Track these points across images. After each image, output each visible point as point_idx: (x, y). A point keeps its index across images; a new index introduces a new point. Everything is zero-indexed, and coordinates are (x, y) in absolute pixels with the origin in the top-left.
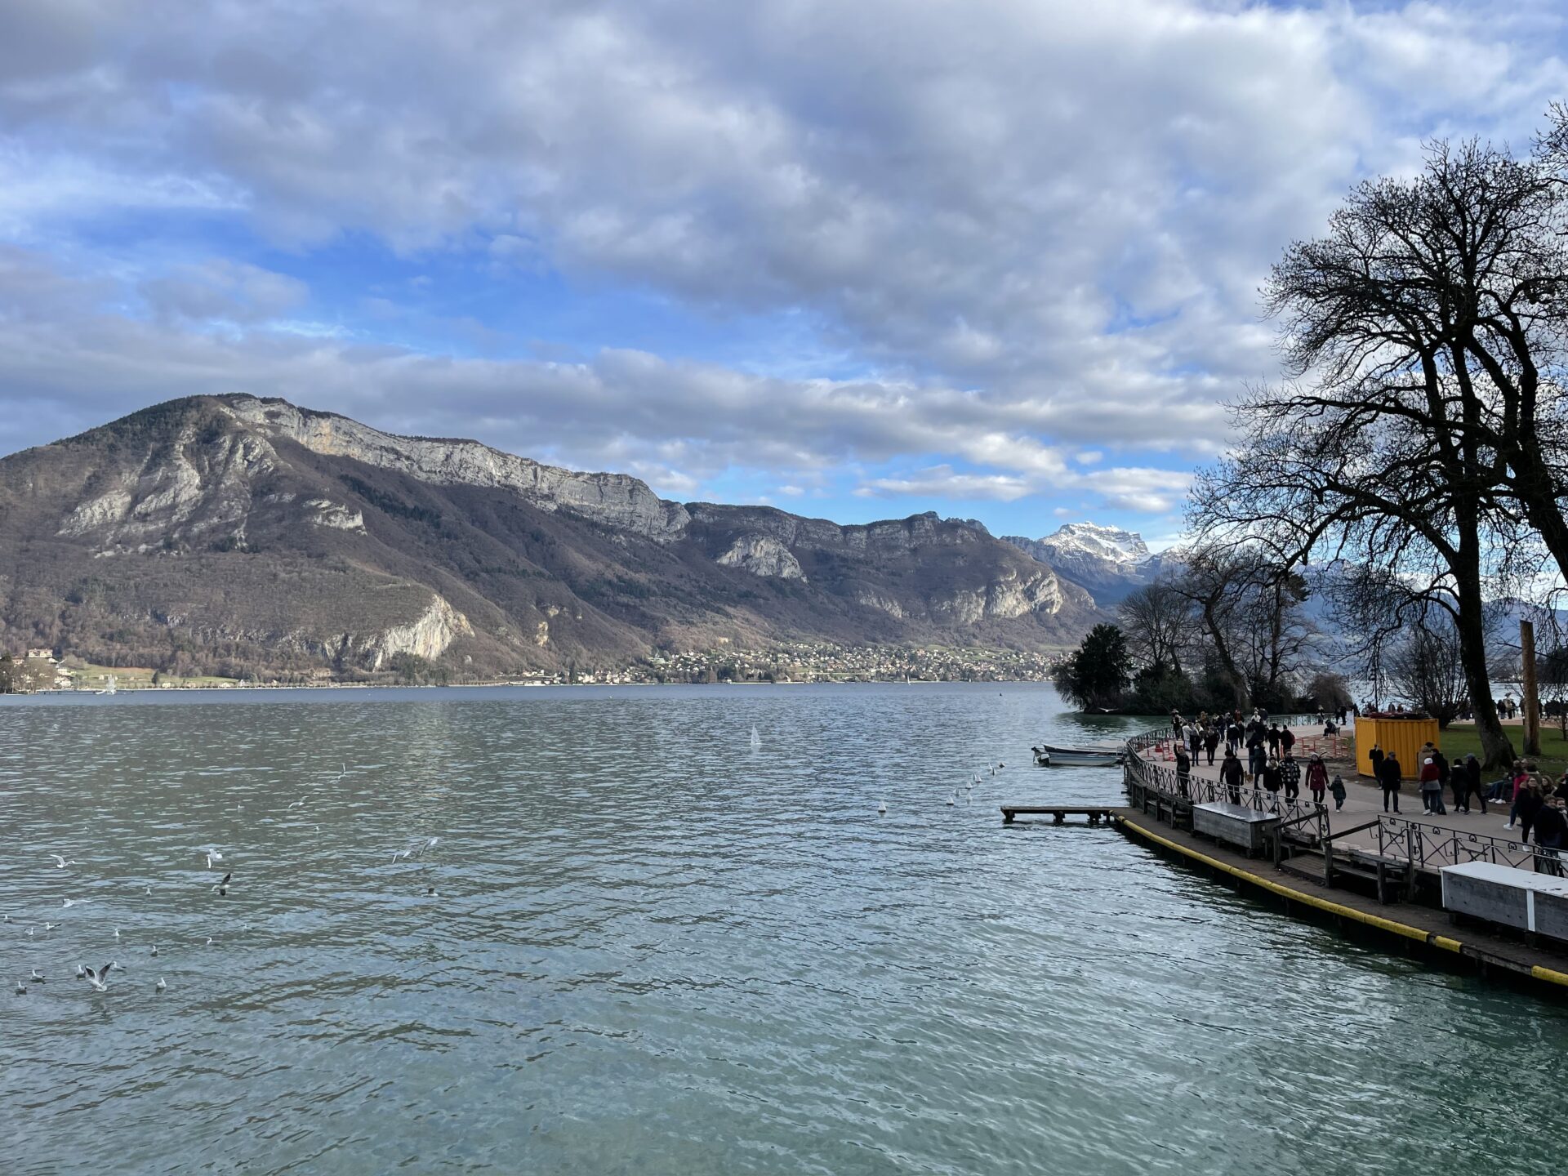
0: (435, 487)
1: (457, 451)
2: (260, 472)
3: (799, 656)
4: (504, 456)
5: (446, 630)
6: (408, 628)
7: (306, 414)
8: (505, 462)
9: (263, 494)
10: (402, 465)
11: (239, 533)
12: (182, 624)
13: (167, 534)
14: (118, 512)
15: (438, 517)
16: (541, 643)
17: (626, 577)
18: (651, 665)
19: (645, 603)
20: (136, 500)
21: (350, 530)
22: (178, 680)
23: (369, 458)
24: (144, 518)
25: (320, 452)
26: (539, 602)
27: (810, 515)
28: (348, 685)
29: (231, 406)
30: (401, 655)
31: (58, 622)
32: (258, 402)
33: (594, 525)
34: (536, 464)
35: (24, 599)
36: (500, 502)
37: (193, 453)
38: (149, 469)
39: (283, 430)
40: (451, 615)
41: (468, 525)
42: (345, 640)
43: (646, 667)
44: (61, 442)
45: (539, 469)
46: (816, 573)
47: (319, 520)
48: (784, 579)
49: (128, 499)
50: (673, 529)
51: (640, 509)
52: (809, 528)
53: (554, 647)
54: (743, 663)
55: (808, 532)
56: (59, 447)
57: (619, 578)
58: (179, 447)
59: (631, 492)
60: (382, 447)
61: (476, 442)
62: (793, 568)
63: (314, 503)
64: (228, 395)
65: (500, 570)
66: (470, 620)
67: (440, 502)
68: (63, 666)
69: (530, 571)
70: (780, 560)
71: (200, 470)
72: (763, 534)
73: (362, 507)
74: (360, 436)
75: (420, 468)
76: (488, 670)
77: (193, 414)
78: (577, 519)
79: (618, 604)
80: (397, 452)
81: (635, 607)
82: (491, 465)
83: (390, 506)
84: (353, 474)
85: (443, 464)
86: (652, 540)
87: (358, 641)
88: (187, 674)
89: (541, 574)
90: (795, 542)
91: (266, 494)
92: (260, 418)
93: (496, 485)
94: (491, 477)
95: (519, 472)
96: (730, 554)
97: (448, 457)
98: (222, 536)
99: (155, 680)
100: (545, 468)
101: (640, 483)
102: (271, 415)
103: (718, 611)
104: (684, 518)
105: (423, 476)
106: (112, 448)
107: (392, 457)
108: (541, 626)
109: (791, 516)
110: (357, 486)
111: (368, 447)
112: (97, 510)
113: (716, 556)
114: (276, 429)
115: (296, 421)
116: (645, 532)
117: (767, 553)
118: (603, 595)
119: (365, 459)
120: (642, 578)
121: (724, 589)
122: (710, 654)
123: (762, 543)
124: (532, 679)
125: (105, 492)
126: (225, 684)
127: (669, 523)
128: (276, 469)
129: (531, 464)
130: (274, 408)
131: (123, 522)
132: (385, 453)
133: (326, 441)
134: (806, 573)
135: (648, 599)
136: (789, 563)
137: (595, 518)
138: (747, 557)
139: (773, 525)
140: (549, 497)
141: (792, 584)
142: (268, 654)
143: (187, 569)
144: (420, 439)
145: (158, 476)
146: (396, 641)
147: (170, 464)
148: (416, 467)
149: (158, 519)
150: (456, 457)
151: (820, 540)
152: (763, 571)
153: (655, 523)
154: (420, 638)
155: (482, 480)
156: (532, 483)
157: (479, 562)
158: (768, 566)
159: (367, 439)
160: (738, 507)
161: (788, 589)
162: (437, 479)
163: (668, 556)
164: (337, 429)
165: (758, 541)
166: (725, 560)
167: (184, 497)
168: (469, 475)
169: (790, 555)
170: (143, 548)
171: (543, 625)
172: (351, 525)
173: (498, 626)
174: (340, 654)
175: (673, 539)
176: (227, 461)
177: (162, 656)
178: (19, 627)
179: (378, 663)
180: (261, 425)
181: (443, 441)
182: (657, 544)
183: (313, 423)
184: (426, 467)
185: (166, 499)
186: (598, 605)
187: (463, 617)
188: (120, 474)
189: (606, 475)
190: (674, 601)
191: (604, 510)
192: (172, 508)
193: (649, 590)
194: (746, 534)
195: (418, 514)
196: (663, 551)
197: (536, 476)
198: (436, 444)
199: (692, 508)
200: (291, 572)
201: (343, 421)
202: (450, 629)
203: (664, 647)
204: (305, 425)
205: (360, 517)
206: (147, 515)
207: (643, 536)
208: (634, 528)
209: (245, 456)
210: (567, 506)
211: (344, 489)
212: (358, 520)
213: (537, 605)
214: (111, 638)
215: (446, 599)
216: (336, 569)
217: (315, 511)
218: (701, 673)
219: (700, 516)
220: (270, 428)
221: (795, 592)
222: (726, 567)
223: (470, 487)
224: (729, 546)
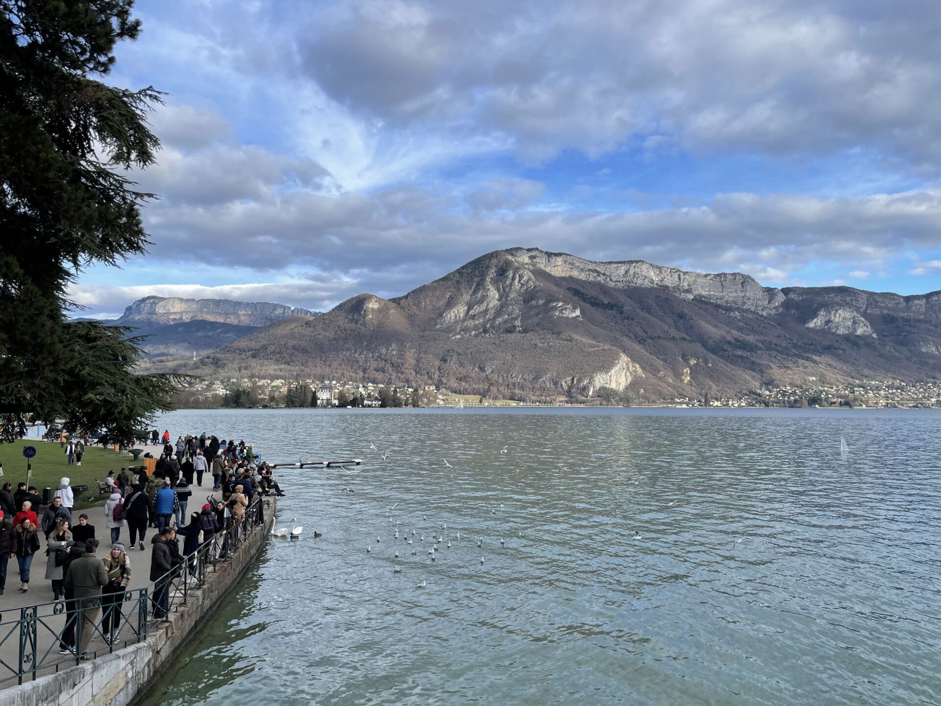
0: (620, 290)
1: (632, 268)
2: (527, 289)
3: (871, 389)
4: (660, 268)
5: (628, 374)
6: (607, 373)
7: (549, 255)
8: (661, 272)
9: (529, 301)
10: (601, 279)
11: (518, 323)
12: (492, 372)
13: (484, 325)
14: (462, 315)
15: (622, 307)
16: (686, 381)
17: (741, 339)
18: (759, 395)
19: (754, 355)
20: (470, 308)
21: (574, 318)
22: (491, 401)
23: (583, 276)
24: (473, 317)
25: (557, 275)
26: (683, 356)
27: (878, 291)
28: (576, 405)
29: (512, 255)
30: (603, 388)
31: (437, 372)
32: (525, 251)
33: (718, 306)
34: (680, 271)
35: (423, 360)
36: (658, 296)
37: (495, 282)
38: (475, 292)
39: (538, 265)
40: (630, 365)
41: (640, 311)
42: (573, 380)
43: (756, 396)
44: (436, 281)
45: (682, 274)
46: (884, 331)
47: (557, 313)
48: (858, 336)
49: (466, 308)
50: (772, 306)
51: (749, 294)
52: (878, 299)
53: (694, 384)
54: (827, 394)
55: (877, 302)
56: (435, 284)
57: (736, 340)
58: (488, 280)
59: (742, 283)
60: (589, 270)
61: (644, 262)
62: (865, 328)
63: (554, 304)
64: (511, 249)
65: (659, 337)
66: (642, 368)
67: (623, 299)
68: (440, 394)
69: (677, 337)
70: (855, 323)
71: (498, 291)
72: (840, 305)
73: (579, 304)
74: (578, 264)
75: (611, 280)
76: (653, 397)
77: (494, 261)
78: (706, 303)
79: (735, 356)
80: (598, 272)
81: (747, 358)
82: (653, 274)
83: (595, 303)
84: (574, 286)
85: (624, 276)
86: (758, 314)
87: (579, 381)
88: (495, 398)
89: (684, 339)
90: (866, 310)
91: (531, 301)
92: (526, 260)
93: (656, 286)
94: (652, 281)
95: (669, 277)
96: (815, 320)
97: (627, 272)
98: (510, 325)
99: (481, 402)
100: (685, 273)
101: (749, 277)
102: (532, 258)
103: (807, 359)
104: (781, 298)
105: (612, 284)
106: (458, 282)
107: (595, 275)
108: (685, 371)
109: (863, 292)
110: (577, 293)
111: (582, 270)
112: (453, 315)
113: (805, 322)
114: (534, 265)
115: (544, 259)
116: (753, 309)
117: (844, 318)
118: (725, 350)
119: (581, 277)
120: (751, 338)
121: (812, 344)
122: (801, 388)
123: (840, 312)
124: (681, 403)
125: (456, 305)
126: (513, 404)
127: (769, 302)
128: (535, 287)
129: (676, 272)
130: (533, 254)
131: (464, 320)
132: (591, 273)
133: (560, 269)
134: (876, 330)
135: (756, 352)
136: (861, 324)
137: (719, 302)
138: (828, 322)
139: (848, 299)
140: (688, 291)
141: (864, 339)
142: (534, 388)
143: (494, 343)
144: (610, 263)
145: (479, 295)
146: (600, 380)
147: (484, 289)
148: (608, 279)
149: (479, 317)
150: (631, 272)
151: (887, 308)
152: (841, 331)
153: (759, 303)
154: (614, 379)
155: (647, 284)
156: (677, 283)
157: (646, 333)
158: (845, 327)
159: (582, 266)
160: (820, 288)
161: (861, 342)
162: (620, 285)
163: (769, 324)
164: (565, 262)
165: (836, 311)
166: (811, 325)
167: (491, 305)
168: (639, 282)
169: (862, 319)
170: (473, 333)
171: (687, 370)
172: (574, 315)
173: (659, 371)
174: (570, 388)
175: (773, 312)
176: (511, 285)
177: (483, 389)
178: (421, 375)
179: (591, 393)
180: (527, 264)
181: (624, 262)
182: (762, 316)
183: (553, 260)
184: (614, 279)
185: (483, 307)
186: (722, 357)
187: (638, 366)
188: (462, 295)
189: (725, 274)
190: (774, 353)
191: (724, 296)
192: (486, 311)
193: (756, 347)
194: (827, 306)
195: (611, 306)
196: (765, 321)
197: (680, 279)
198: (619, 265)
199: (786, 291)
200: (544, 343)
201: (568, 257)
202: (631, 373)
203: (769, 384)
204: (549, 261)
205: (579, 310)
206: (475, 316)
207: (752, 312)
208: (745, 307)
209: (519, 281)
210: (700, 295)
211: (570, 295)
212: (578, 312)
213: (682, 358)
214: (460, 380)
215: (628, 356)
216: (567, 340)
217: (555, 308)
218: (796, 401)
219: (792, 296)
220: (531, 265)
221: (867, 345)
222: (812, 329)
223: (640, 288)
224: (814, 315)
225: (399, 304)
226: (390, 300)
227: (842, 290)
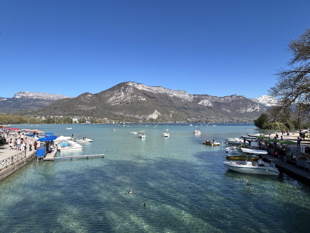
0: (155, 94)
2: (132, 92)
4: (165, 88)
5: (157, 115)
6: (152, 114)
9: (132, 96)
10: (151, 91)
11: (129, 101)
13: (120, 102)
14: (114, 99)
15: (156, 98)
16: (171, 117)
20: (116, 97)
22: (122, 122)
23: (146, 90)
24: (117, 99)
25: (139, 89)
27: (214, 96)
28: (144, 123)
29: (128, 83)
30: (151, 118)
31: (107, 114)
33: (179, 98)
34: (170, 89)
36: (164, 96)
37: (124, 90)
39: (135, 86)
40: (158, 113)
41: (160, 99)
42: (143, 116)
43: (187, 120)
46: (215, 105)
47: (139, 99)
48: (209, 106)
50: (191, 99)
51: (186, 96)
52: (214, 98)
53: (173, 117)
56: (107, 90)
57: (183, 107)
58: (121, 90)
59: (184, 93)
61: (161, 87)
62: (211, 104)
65: (165, 106)
66: (160, 113)
67: (156, 96)
68: (108, 120)
69: (169, 106)
70: (209, 103)
71: (124, 93)
73: (145, 97)
75: (153, 91)
76: (163, 121)
77: (123, 85)
78: (176, 98)
79: (182, 111)
81: (185, 111)
82: (163, 90)
83: (149, 97)
84: (144, 92)
85: (156, 90)
87: (145, 116)
89: (171, 106)
90: (211, 100)
92: (132, 85)
93: (164, 93)
95: (167, 91)
98: (127, 102)
99: (119, 122)
102: (133, 84)
103: (198, 112)
104: (193, 97)
106: (113, 90)
107: (149, 89)
108: (171, 114)
110: (145, 94)
111: (146, 88)
112: (112, 99)
113: (198, 103)
117: (206, 102)
118: (180, 109)
120: (186, 107)
121: (199, 108)
124: (169, 122)
125: (113, 96)
126: (128, 123)
128: (134, 92)
133: (140, 87)
134: (213, 105)
135: (187, 110)
138: (203, 103)
139: (207, 97)
143: (123, 106)
144: (153, 87)
145: (119, 94)
146: (151, 116)
147: (120, 92)
149: (119, 100)
150: (158, 89)
151: (215, 100)
152: (206, 105)
153: (188, 98)
154: (153, 116)
155: (162, 92)
156: (169, 92)
159: (146, 87)
160: (201, 95)
162: (155, 92)
163: (190, 103)
165: (205, 100)
166: (199, 104)
167: (122, 96)
170: (117, 104)
172: (144, 100)
173: (164, 114)
174: (143, 118)
176: (128, 91)
177: (120, 119)
178: (103, 115)
179: (148, 120)
181: (156, 87)
182: (188, 101)
183: (139, 85)
186: (179, 111)
188: (114, 94)
189: (180, 91)
190: (191, 110)
191: (180, 96)
192: (121, 98)
194: (203, 99)
195: (154, 98)
201: (143, 85)
204: (137, 85)
207: (186, 100)
209: (130, 90)
210: (174, 96)
211: (143, 94)
213: (170, 111)
214: (114, 116)
215: (157, 110)
217: (139, 98)
219: (195, 96)
221: (211, 108)
222: (200, 104)
223: (160, 93)
224: (200, 101)
225: (97, 95)
226: (94, 94)
227: (206, 95)
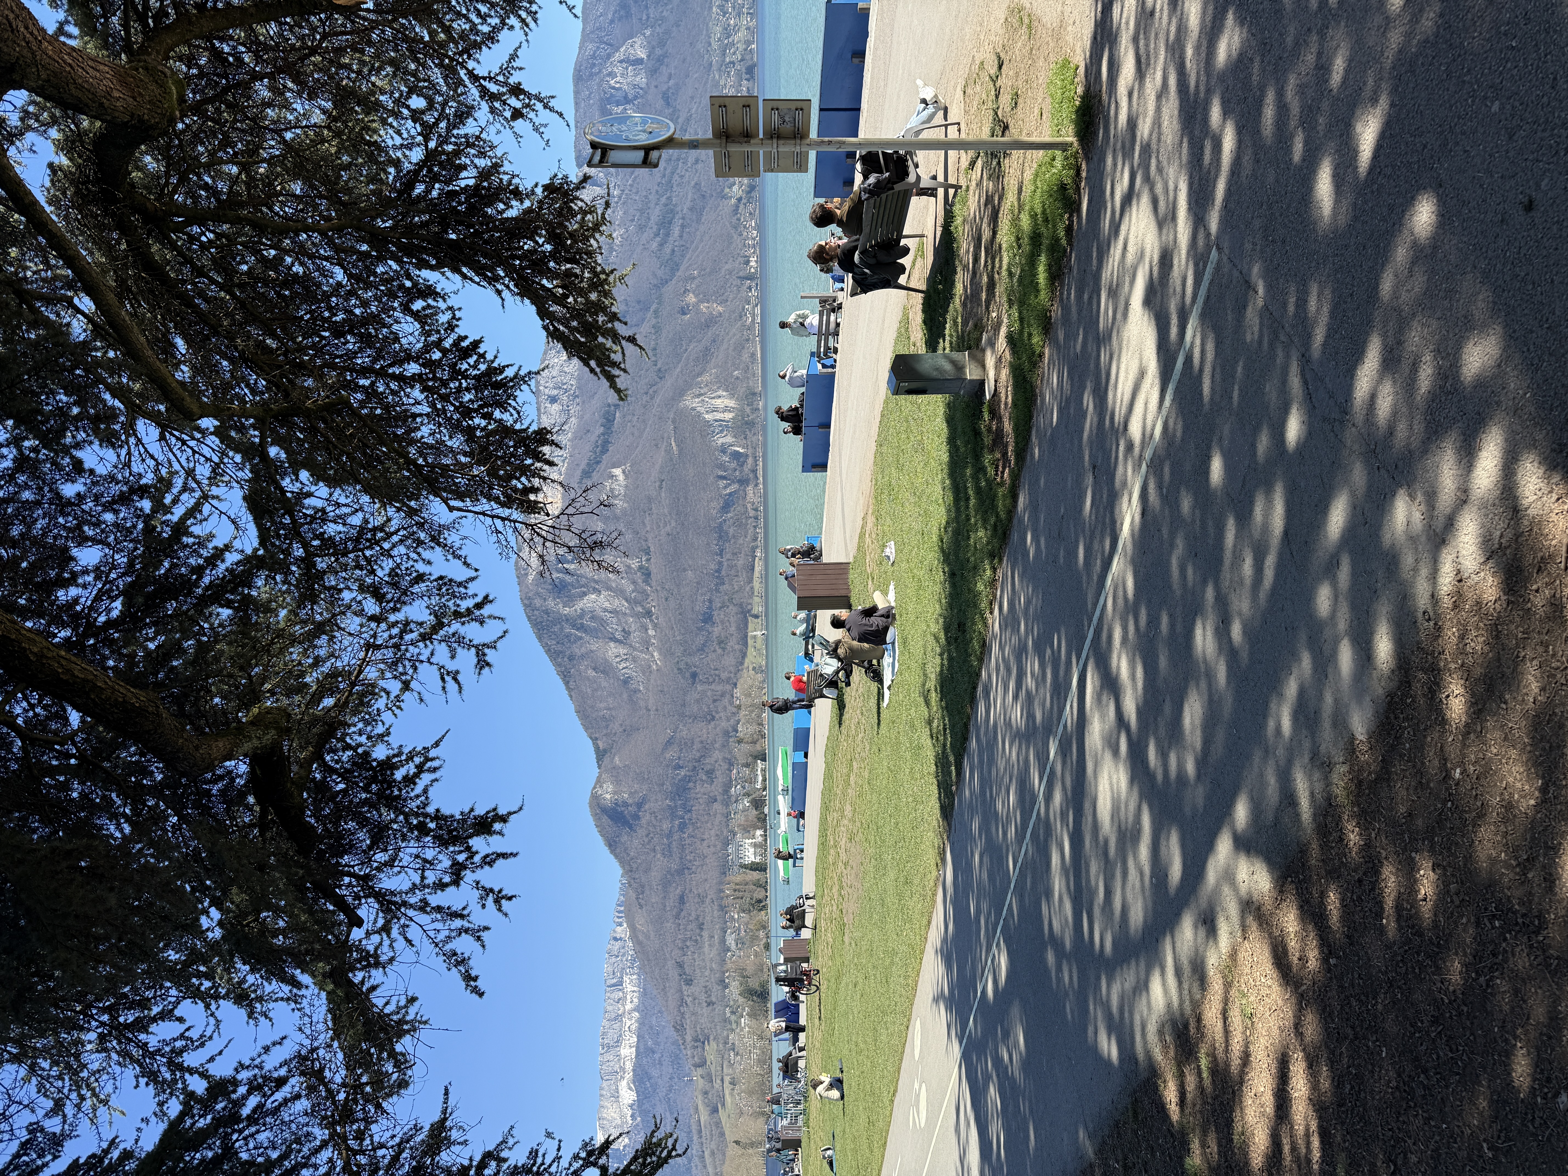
0: (582, 410)
1: (547, 391)
3: (728, 38)
5: (711, 394)
6: (710, 426)
11: (634, 562)
12: (711, 601)
13: (637, 615)
14: (622, 650)
15: (609, 403)
16: (721, 309)
17: (655, 227)
18: (739, 200)
19: (679, 209)
20: (612, 638)
21: (627, 477)
22: (757, 599)
24: (626, 633)
25: (560, 505)
26: (683, 312)
28: (761, 475)
29: (526, 574)
30: (734, 432)
31: (712, 686)
37: (570, 600)
38: (587, 631)
40: (697, 390)
42: (722, 477)
43: (742, 206)
44: (570, 694)
46: (640, 19)
47: (619, 503)
48: (648, 57)
49: (612, 644)
50: (604, 181)
52: (593, 25)
53: (724, 297)
55: (597, 28)
56: (573, 694)
57: (657, 235)
58: (566, 611)
62: (637, 46)
64: (518, 577)
66: (700, 374)
67: (595, 406)
69: (654, 321)
70: (629, 61)
71: (584, 594)
72: (602, 81)
75: (566, 423)
77: (537, 601)
79: (681, 236)
81: (684, 219)
82: (557, 360)
83: (603, 446)
84: (577, 478)
85: (560, 404)
87: (722, 467)
88: (751, 595)
89: (656, 312)
90: (608, 43)
94: (568, 361)
97: (554, 400)
98: (638, 576)
99: (757, 617)
105: (573, 421)
106: (571, 658)
108: (705, 310)
110: (587, 474)
117: (622, 76)
118: (673, 251)
120: (656, 214)
123: (612, 82)
124: (754, 318)
125: (606, 660)
127: (598, 185)
131: (631, 647)
134: (640, 31)
135: (675, 205)
136: (631, 50)
138: (628, 100)
139: (592, 69)
141: (653, 48)
142: (735, 538)
143: (666, 601)
145: (591, 624)
146: (721, 437)
147: (580, 617)
148: (565, 427)
149: (626, 623)
151: (605, 14)
152: (642, 81)
154: (719, 418)
155: (571, 369)
158: (635, 75)
161: (658, 52)
162: (575, 409)
163: (632, 185)
165: (610, 86)
167: (607, 605)
168: (569, 380)
169: (622, 49)
170: (651, 632)
171: (703, 307)
172: (621, 477)
174: (733, 481)
175: (613, 180)
177: (738, 613)
178: (717, 712)
179: (741, 450)
181: (538, 404)
185: (611, 619)
186: (683, 256)
187: (699, 379)
188: (592, 651)
190: (676, 180)
192: (616, 613)
193: (666, 205)
194: (603, 100)
195: (608, 423)
196: (627, 191)
198: (543, 410)
199: (581, 159)
200: (665, 523)
202: (710, 390)
205: (614, 470)
206: (624, 630)
212: (617, 471)
213: (686, 314)
214: (724, 650)
215: (684, 395)
216: (661, 488)
221: (662, 44)
225: (605, 751)
226: (599, 767)
